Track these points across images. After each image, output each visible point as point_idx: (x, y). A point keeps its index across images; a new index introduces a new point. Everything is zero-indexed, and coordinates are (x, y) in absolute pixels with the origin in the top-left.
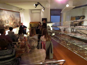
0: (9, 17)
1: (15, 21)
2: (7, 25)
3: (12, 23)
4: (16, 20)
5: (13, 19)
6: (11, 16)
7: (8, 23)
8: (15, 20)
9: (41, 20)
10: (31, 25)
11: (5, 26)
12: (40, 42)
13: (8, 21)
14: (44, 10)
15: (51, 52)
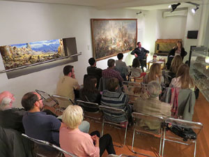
0: (117, 31)
1: (126, 38)
2: (113, 47)
3: (121, 44)
4: (129, 38)
5: (124, 35)
6: (120, 29)
7: (114, 44)
8: (127, 35)
9: (186, 35)
10: (157, 46)
11: (110, 49)
12: (169, 88)
13: (115, 40)
14: (195, 10)
15: (189, 111)
